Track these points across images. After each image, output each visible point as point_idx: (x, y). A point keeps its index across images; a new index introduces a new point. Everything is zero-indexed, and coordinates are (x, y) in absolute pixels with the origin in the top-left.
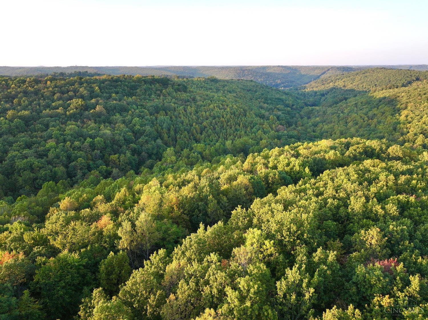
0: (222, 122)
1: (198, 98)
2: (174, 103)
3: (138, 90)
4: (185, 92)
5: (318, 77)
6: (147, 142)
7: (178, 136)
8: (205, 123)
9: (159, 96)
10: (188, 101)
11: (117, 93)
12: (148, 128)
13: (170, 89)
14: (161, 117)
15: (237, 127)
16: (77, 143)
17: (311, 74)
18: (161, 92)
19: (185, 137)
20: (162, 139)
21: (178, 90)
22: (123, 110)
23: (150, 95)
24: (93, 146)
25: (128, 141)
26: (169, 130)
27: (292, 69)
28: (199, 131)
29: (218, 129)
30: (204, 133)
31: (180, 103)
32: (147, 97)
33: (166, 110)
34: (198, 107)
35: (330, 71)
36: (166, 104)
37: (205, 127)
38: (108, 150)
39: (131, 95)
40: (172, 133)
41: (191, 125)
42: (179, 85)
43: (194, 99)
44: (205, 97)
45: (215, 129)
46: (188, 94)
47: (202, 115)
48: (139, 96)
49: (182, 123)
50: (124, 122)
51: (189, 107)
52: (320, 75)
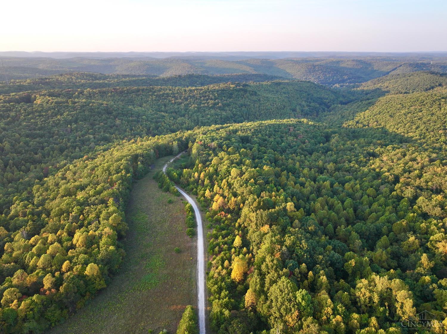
0: (270, 112)
1: (262, 99)
2: (249, 102)
3: (233, 95)
4: (256, 95)
5: (388, 73)
6: (238, 118)
7: (250, 117)
8: (262, 112)
9: (242, 98)
10: (256, 101)
11: (225, 97)
12: (238, 113)
13: (248, 94)
14: (243, 109)
15: (277, 114)
16: (217, 117)
17: (382, 70)
18: (244, 96)
19: (252, 117)
20: (243, 118)
21: (252, 95)
22: (228, 105)
23: (238, 98)
24: (221, 118)
25: (232, 117)
26: (246, 114)
27: (367, 64)
28: (259, 115)
29: (267, 115)
30: (261, 116)
31: (252, 102)
32: (237, 99)
33: (245, 105)
34: (261, 104)
35: (401, 68)
36: (246, 103)
37: (262, 114)
38: (226, 119)
39: (230, 98)
40: (248, 115)
41: (256, 113)
42: (253, 92)
43: (259, 100)
44: (266, 98)
45: (266, 114)
46: (257, 97)
47: (262, 108)
48: (234, 98)
49: (252, 111)
50: (229, 110)
51: (256, 104)
52: (391, 71)
